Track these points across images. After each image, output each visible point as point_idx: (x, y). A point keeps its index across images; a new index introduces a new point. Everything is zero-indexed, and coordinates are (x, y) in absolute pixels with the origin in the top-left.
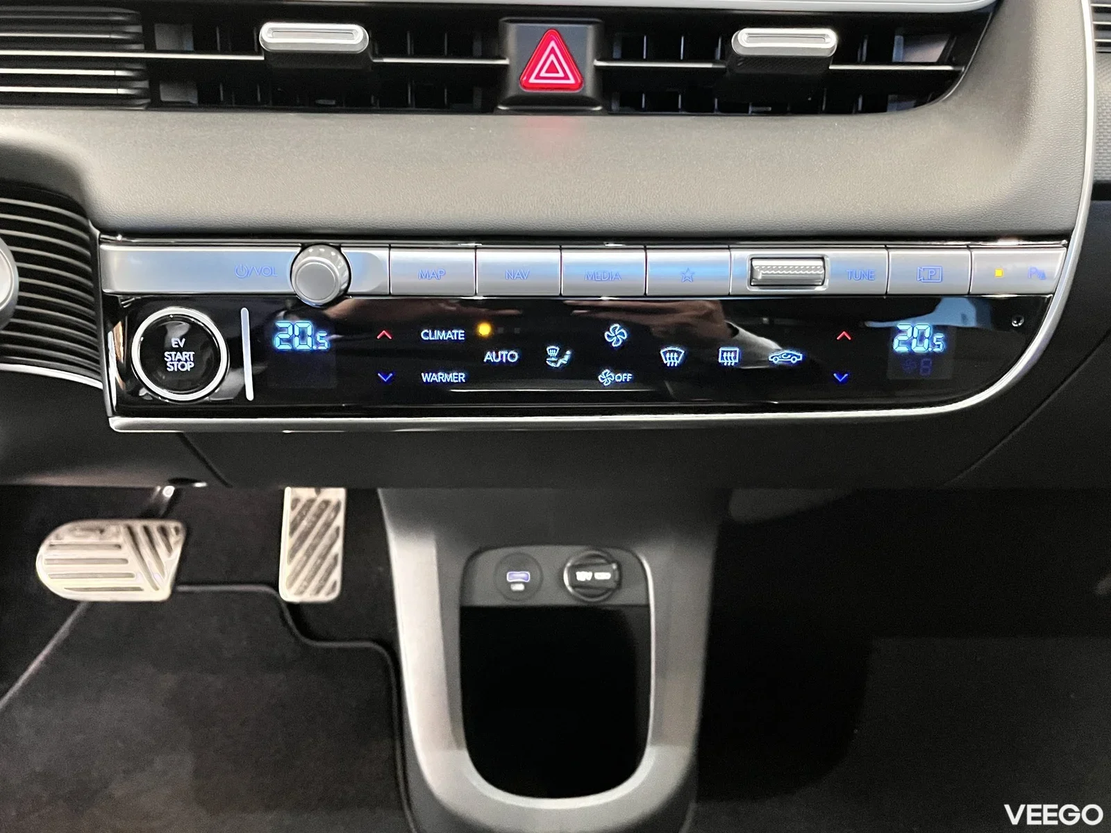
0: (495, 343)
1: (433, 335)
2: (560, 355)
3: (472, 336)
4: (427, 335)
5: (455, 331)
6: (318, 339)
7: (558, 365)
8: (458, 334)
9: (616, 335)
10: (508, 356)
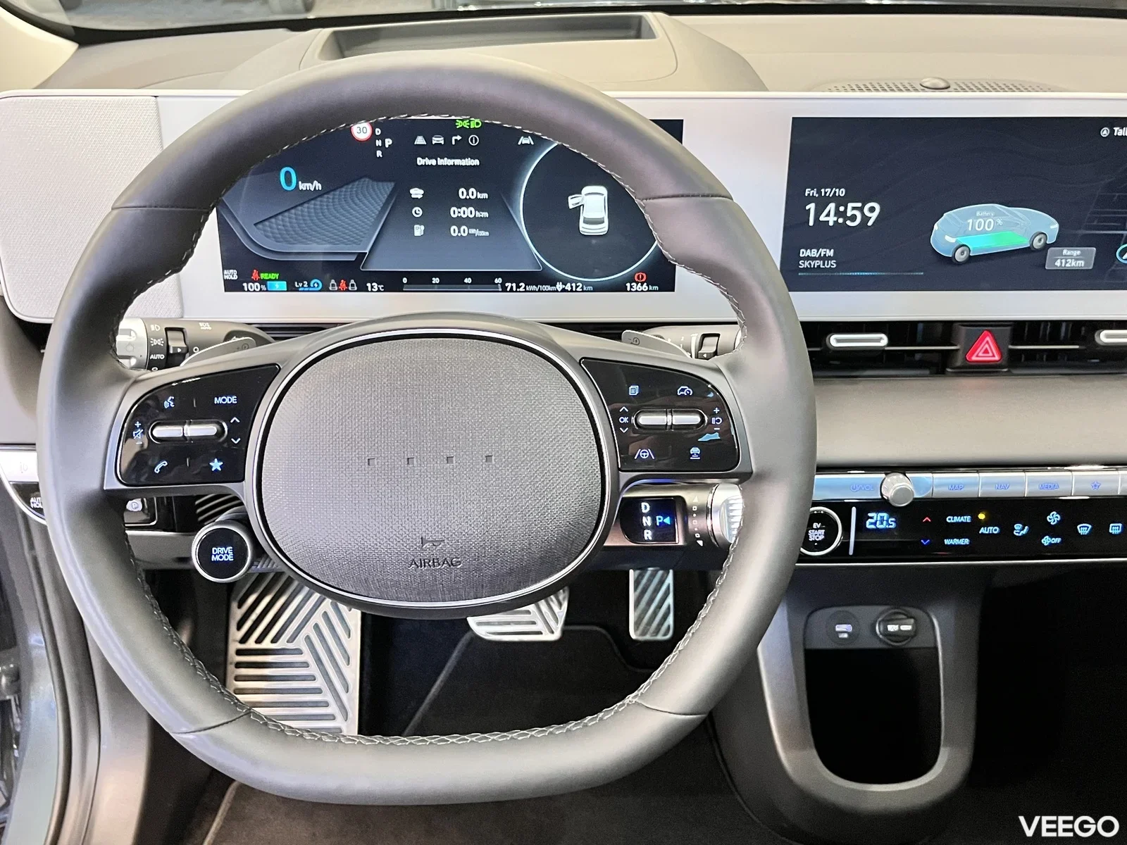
0: (986, 524)
1: (953, 519)
2: (1023, 529)
3: (975, 518)
4: (950, 519)
5: (965, 517)
6: (890, 522)
7: (1020, 535)
8: (967, 519)
9: (1053, 518)
10: (994, 530)
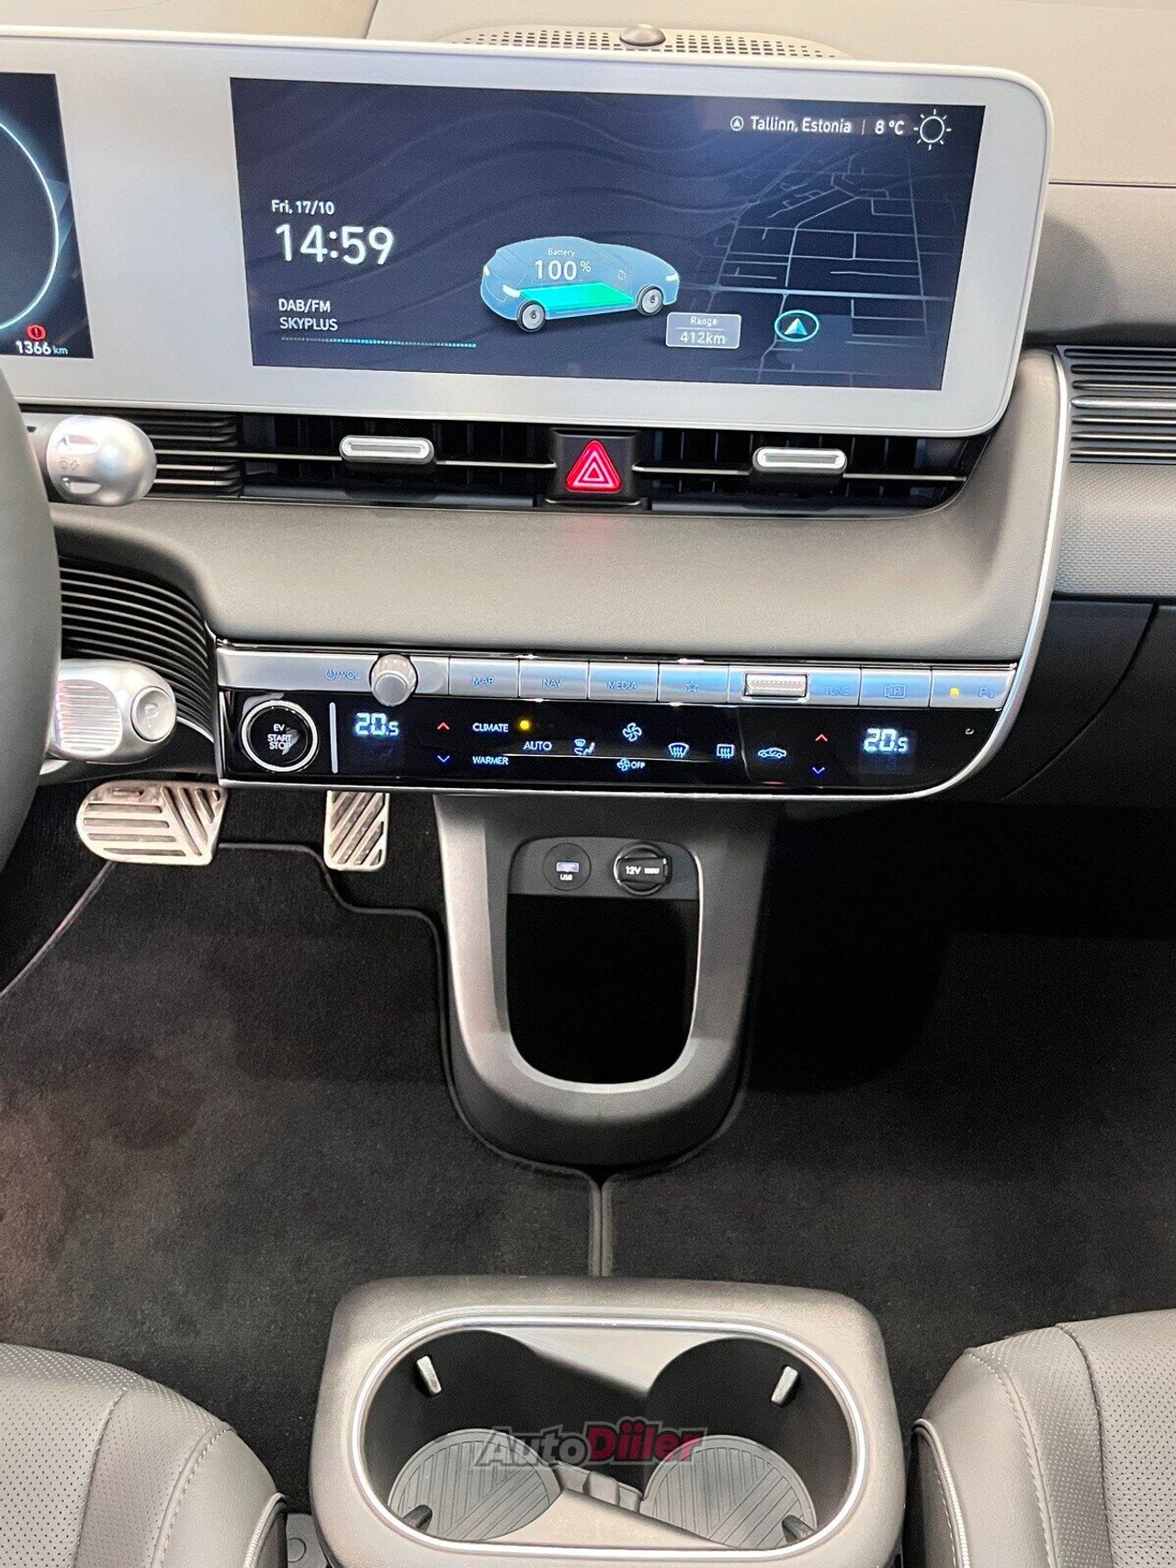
1: (483, 728)
3: (515, 727)
4: (479, 727)
5: (501, 725)
6: (390, 727)
7: (584, 755)
8: (504, 727)
9: (632, 732)
10: (545, 746)
